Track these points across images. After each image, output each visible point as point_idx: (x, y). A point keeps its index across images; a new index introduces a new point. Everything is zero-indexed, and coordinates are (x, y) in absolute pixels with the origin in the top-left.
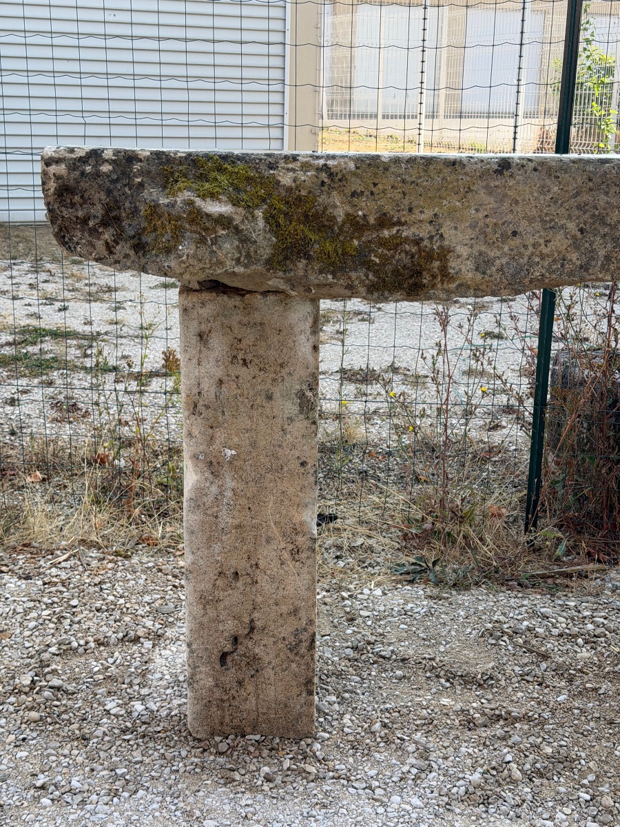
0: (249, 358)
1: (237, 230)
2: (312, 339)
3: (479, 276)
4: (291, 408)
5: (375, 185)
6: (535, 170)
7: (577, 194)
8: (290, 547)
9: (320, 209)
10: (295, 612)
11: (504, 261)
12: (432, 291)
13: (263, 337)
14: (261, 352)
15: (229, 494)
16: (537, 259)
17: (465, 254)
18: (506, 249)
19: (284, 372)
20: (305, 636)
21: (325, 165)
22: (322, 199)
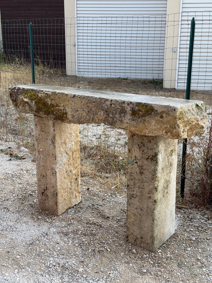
0: (43, 131)
1: (29, 105)
2: (53, 128)
3: (73, 119)
4: (50, 142)
5: (55, 98)
6: (79, 98)
7: (87, 104)
8: (52, 172)
9: (45, 102)
10: (53, 187)
11: (77, 116)
12: (65, 121)
13: (45, 127)
14: (45, 130)
15: (42, 158)
16: (82, 117)
17: (70, 114)
18: (77, 114)
19: (49, 134)
20: (55, 193)
21: (47, 93)
22: (46, 100)
